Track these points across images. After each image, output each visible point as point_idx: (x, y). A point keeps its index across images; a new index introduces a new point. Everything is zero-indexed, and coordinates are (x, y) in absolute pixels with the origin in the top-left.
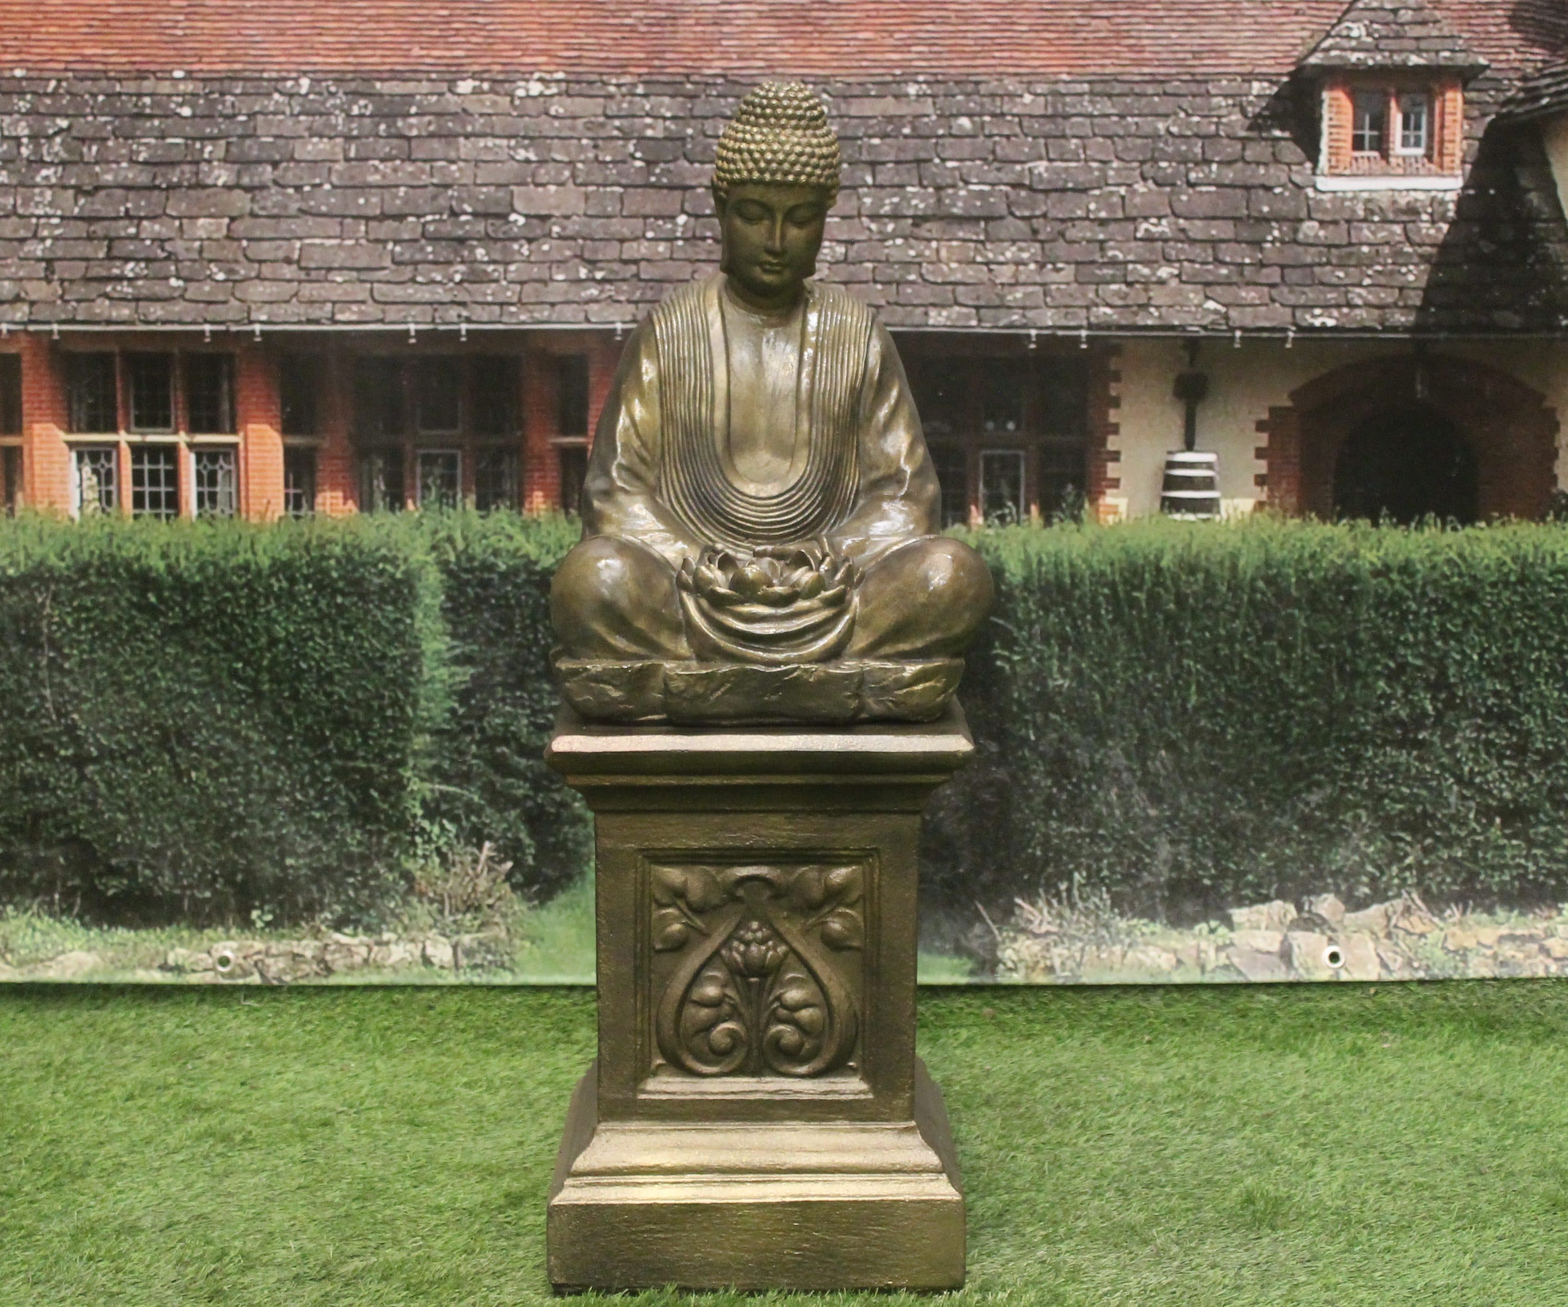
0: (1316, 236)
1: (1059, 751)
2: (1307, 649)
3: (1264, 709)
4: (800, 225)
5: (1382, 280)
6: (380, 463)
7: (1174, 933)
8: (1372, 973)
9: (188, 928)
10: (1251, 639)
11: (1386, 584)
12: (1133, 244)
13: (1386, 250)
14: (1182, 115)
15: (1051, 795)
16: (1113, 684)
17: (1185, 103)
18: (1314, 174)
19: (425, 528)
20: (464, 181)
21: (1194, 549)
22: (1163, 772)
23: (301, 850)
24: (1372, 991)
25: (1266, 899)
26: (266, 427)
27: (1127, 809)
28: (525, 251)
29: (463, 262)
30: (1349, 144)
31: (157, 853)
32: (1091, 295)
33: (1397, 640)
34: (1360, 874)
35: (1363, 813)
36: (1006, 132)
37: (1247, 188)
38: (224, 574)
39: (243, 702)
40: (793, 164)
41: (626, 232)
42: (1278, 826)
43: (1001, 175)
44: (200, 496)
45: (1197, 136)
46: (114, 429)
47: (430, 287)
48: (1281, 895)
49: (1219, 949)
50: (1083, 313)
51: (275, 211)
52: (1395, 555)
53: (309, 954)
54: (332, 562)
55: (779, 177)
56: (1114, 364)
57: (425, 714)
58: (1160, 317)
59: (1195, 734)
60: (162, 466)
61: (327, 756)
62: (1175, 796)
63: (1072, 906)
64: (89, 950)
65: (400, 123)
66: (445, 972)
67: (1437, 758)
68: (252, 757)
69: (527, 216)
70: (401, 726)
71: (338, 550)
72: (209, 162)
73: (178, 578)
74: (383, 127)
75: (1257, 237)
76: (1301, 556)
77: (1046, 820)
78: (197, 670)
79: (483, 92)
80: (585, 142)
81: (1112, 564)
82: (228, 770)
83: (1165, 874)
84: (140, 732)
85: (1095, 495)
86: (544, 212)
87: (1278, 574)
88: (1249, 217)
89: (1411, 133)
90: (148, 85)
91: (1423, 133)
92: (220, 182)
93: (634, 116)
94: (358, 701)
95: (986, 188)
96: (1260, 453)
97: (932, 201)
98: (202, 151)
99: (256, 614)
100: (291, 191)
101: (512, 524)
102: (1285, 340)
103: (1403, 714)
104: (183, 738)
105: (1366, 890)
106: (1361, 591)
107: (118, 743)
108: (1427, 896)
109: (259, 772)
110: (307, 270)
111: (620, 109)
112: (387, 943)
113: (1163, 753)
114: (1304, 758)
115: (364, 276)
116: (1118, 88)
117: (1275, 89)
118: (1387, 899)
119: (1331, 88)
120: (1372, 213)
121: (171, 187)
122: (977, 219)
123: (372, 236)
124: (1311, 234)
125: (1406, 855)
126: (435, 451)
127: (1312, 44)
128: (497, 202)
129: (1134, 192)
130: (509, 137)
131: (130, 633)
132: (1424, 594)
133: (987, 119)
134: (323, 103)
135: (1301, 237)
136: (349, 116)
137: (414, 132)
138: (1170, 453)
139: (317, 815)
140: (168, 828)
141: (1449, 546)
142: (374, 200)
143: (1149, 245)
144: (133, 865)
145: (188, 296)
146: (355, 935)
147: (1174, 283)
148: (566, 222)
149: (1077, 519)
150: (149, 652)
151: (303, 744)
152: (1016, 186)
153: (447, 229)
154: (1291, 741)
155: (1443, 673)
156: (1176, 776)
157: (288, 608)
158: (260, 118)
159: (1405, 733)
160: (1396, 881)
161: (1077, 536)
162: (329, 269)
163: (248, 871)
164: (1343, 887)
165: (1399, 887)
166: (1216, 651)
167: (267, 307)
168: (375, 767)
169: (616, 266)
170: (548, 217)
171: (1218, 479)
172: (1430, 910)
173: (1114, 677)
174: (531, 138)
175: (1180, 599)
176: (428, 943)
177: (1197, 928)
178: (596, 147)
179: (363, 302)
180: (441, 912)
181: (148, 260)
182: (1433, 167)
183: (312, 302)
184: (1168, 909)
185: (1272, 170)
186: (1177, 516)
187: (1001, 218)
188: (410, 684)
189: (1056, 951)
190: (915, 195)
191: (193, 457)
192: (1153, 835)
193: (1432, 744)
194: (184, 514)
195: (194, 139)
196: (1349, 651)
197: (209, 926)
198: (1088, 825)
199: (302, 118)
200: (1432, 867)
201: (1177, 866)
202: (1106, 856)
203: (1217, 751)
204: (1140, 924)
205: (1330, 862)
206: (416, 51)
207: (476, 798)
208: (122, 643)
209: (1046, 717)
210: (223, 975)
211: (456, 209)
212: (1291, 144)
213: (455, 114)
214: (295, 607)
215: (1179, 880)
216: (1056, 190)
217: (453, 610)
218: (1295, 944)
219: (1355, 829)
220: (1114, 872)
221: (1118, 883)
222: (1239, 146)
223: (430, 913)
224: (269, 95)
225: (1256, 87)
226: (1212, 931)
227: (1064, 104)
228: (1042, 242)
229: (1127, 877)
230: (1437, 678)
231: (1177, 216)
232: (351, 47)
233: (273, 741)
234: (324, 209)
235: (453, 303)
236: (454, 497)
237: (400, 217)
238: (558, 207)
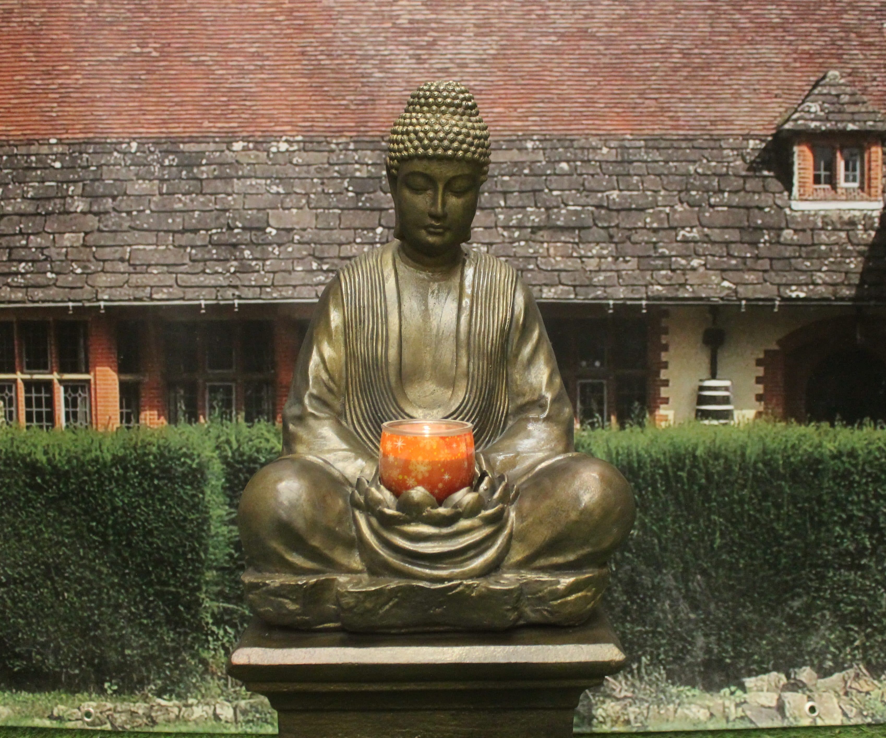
0: (792, 239)
1: (631, 578)
2: (791, 507)
3: (763, 547)
4: (458, 194)
5: (834, 267)
6: (182, 392)
7: (708, 695)
8: (837, 720)
9: (66, 692)
10: (755, 501)
11: (839, 464)
12: (675, 245)
13: (836, 248)
14: (705, 161)
15: (626, 606)
16: (666, 533)
17: (706, 153)
18: (790, 199)
19: (211, 435)
20: (237, 207)
21: (718, 443)
22: (698, 589)
23: (134, 644)
24: (837, 731)
25: (766, 671)
26: (108, 369)
27: (676, 613)
28: (276, 251)
29: (236, 260)
30: (811, 180)
31: (44, 645)
32: (648, 278)
33: (847, 499)
34: (826, 653)
35: (827, 613)
36: (591, 172)
37: (748, 208)
38: (83, 465)
39: (97, 548)
40: (452, 141)
41: (343, 239)
42: (773, 623)
43: (589, 200)
44: (67, 414)
45: (714, 174)
46: (14, 372)
47: (214, 276)
48: (777, 668)
49: (737, 705)
50: (643, 289)
51: (114, 228)
52: (845, 445)
53: (141, 712)
54: (151, 457)
55: (440, 152)
56: (664, 322)
57: (212, 557)
58: (693, 292)
59: (719, 564)
60: (43, 395)
61: (150, 584)
62: (707, 605)
63: (641, 679)
64: (5, 705)
65: (195, 170)
66: (229, 725)
67: (874, 576)
68: (103, 584)
69: (278, 229)
70: (197, 564)
71: (154, 449)
72: (72, 197)
73: (54, 467)
74: (184, 173)
75: (754, 239)
76: (786, 447)
77: (623, 623)
78: (68, 527)
79: (249, 150)
80: (315, 180)
81: (664, 454)
82: (87, 592)
83: (701, 656)
84: (32, 567)
85: (653, 410)
86: (289, 226)
87: (771, 459)
88: (749, 227)
89: (850, 173)
90: (34, 149)
91: (858, 173)
92: (79, 210)
93: (348, 164)
94: (170, 548)
95: (579, 208)
96: (759, 380)
97: (543, 217)
98: (67, 190)
99: (104, 491)
100: (124, 215)
101: (269, 431)
102: (773, 306)
103: (851, 548)
104: (59, 570)
105: (830, 663)
106: (824, 469)
107: (19, 573)
108: (869, 666)
109: (108, 593)
110: (134, 266)
111: (338, 159)
112: (191, 706)
113: (699, 577)
114: (789, 578)
115: (171, 269)
116: (663, 144)
117: (764, 145)
118: (844, 669)
119: (799, 144)
120: (827, 224)
121: (49, 214)
122: (573, 228)
123: (176, 244)
124: (789, 238)
125: (855, 640)
126: (217, 384)
127: (786, 116)
128: (258, 220)
129: (675, 211)
130: (266, 178)
131: (25, 503)
132: (863, 470)
133: (579, 163)
134: (146, 158)
135: (782, 239)
136: (162, 166)
137: (205, 176)
138: (701, 380)
139: (145, 622)
140: (51, 629)
141: (879, 439)
142: (178, 220)
143: (685, 245)
144: (29, 652)
145: (58, 284)
146: (170, 700)
147: (702, 270)
148: (303, 233)
149: (641, 425)
150: (37, 515)
151: (135, 576)
152: (598, 207)
153: (225, 238)
154: (780, 567)
155: (876, 521)
156: (708, 592)
157: (124, 487)
158: (105, 168)
159: (853, 560)
160: (849, 657)
161: (642, 436)
162: (149, 265)
163: (101, 657)
164: (816, 662)
165: (852, 661)
166: (732, 509)
167: (108, 291)
168: (181, 591)
169: (336, 261)
170: (292, 229)
171: (732, 397)
172: (872, 676)
173: (666, 528)
174: (280, 179)
175: (709, 477)
176: (217, 706)
177: (722, 691)
178: (323, 184)
179: (171, 286)
180: (226, 685)
181: (33, 261)
182: (865, 195)
183: (137, 287)
184: (704, 679)
185: (763, 197)
186: (706, 422)
187: (589, 228)
188: (202, 537)
189: (631, 709)
190: (532, 213)
191: (62, 389)
192: (693, 630)
193: (870, 567)
194: (57, 426)
195: (62, 182)
196: (817, 508)
197: (78, 692)
198: (651, 625)
199: (132, 168)
200: (872, 647)
201: (708, 651)
202: (662, 645)
203: (733, 575)
204: (686, 690)
205: (807, 646)
206: (206, 124)
207: (247, 612)
208: (20, 509)
209: (623, 555)
210: (88, 724)
211: (232, 225)
212: (775, 181)
213: (231, 164)
214: (128, 486)
215: (710, 660)
216: (623, 210)
217: (230, 488)
218: (786, 701)
219: (822, 624)
220: (668, 656)
221: (669, 663)
222: (741, 181)
223: (219, 686)
224: (111, 153)
225: (752, 143)
226: (732, 693)
227: (629, 154)
228: (616, 243)
229: (676, 659)
230: (873, 523)
231: (703, 226)
232: (164, 122)
233: (116, 574)
234: (145, 226)
235: (230, 286)
236: (231, 413)
237: (195, 231)
238: (298, 223)
